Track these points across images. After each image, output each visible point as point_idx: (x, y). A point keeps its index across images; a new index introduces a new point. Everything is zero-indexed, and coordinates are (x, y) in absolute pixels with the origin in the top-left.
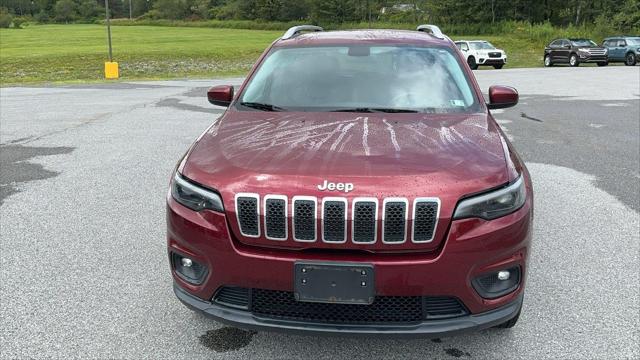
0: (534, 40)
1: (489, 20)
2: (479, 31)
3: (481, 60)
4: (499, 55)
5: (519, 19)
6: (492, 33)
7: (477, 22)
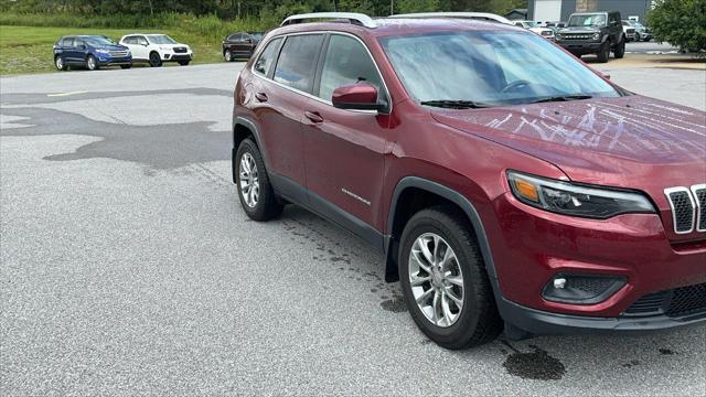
0: (204, 34)
1: (146, 12)
2: (137, 23)
3: (167, 56)
4: (185, 50)
5: (181, 11)
6: (153, 26)
7: (133, 13)
